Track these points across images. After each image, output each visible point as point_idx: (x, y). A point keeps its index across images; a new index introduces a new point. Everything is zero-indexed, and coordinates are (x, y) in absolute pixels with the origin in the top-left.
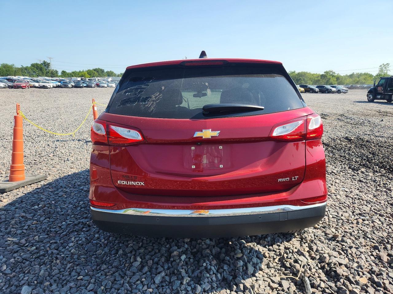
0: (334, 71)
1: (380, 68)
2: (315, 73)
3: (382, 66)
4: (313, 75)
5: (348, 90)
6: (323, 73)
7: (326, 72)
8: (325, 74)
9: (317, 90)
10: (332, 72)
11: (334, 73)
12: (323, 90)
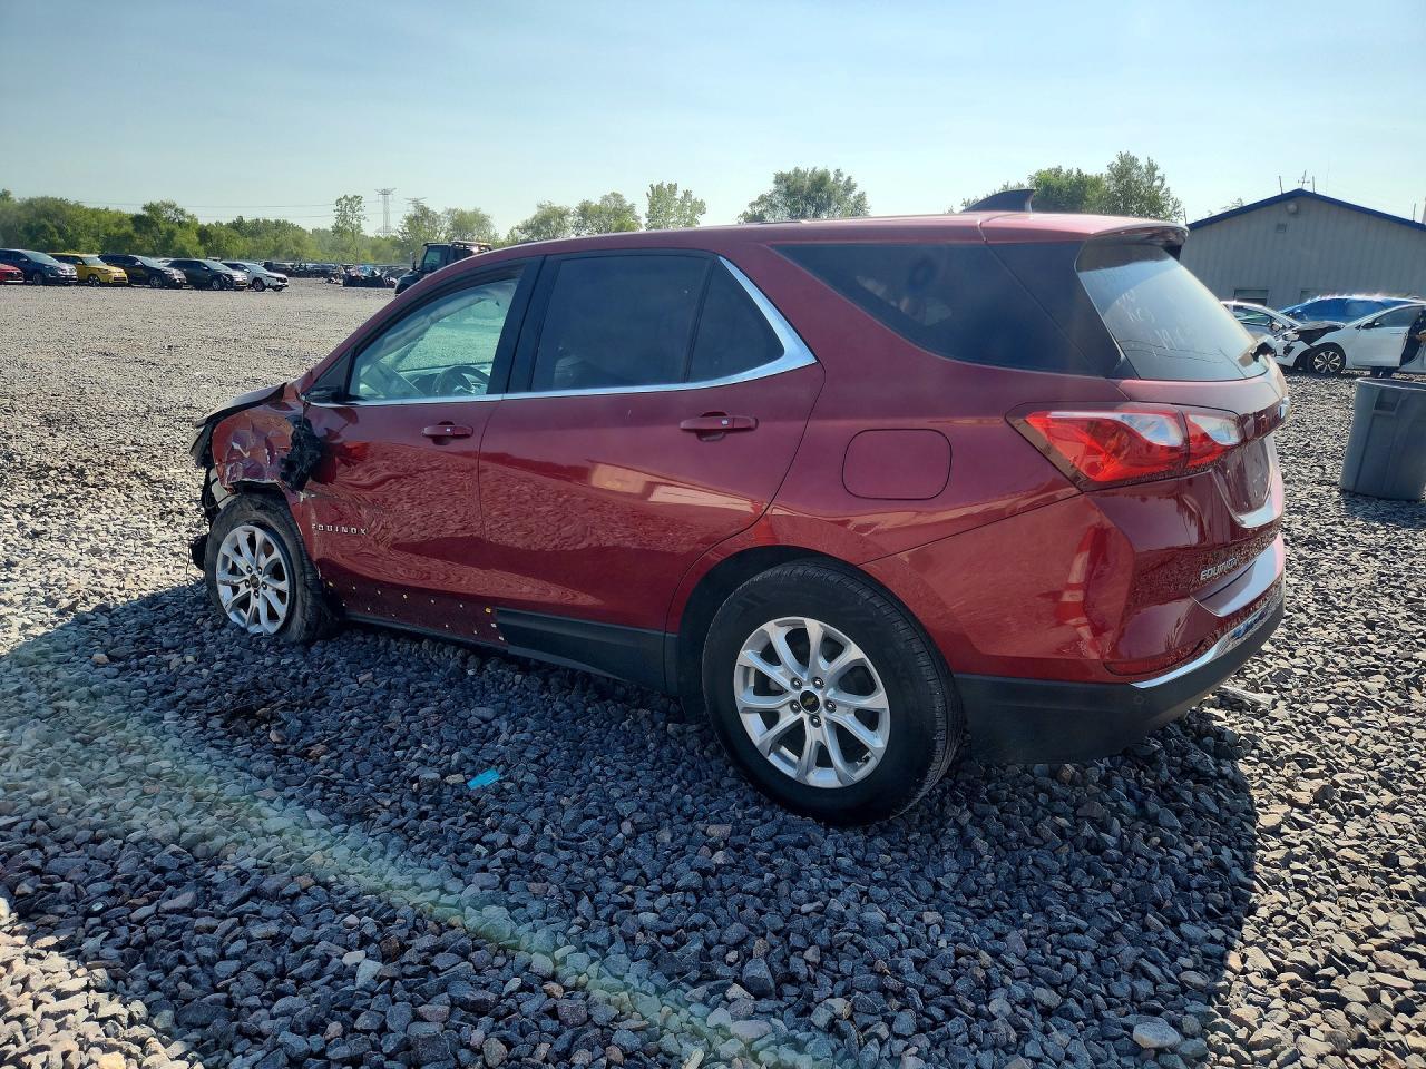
0: (179, 206)
1: (336, 208)
2: (102, 207)
3: (344, 202)
4: (95, 213)
5: (285, 280)
6: (141, 212)
7: (150, 208)
8: (146, 213)
9: (177, 275)
10: (171, 207)
11: (182, 212)
12: (202, 280)
